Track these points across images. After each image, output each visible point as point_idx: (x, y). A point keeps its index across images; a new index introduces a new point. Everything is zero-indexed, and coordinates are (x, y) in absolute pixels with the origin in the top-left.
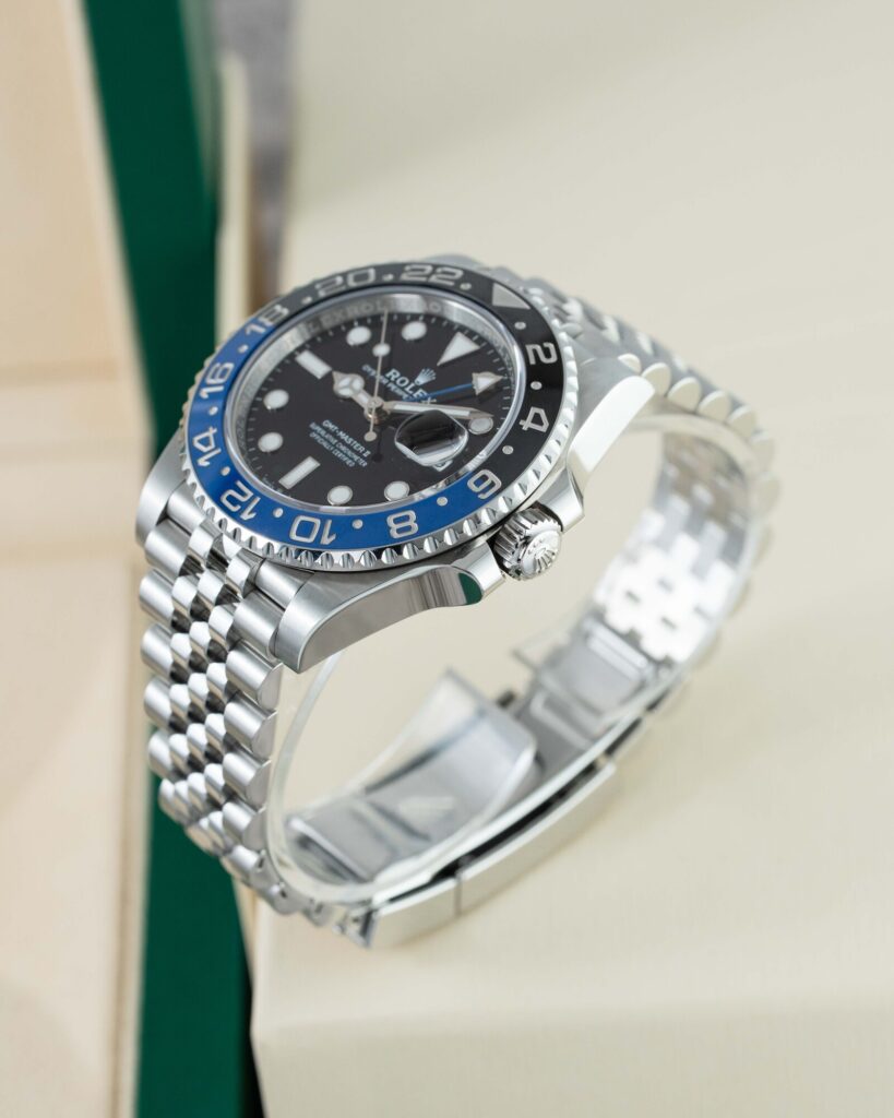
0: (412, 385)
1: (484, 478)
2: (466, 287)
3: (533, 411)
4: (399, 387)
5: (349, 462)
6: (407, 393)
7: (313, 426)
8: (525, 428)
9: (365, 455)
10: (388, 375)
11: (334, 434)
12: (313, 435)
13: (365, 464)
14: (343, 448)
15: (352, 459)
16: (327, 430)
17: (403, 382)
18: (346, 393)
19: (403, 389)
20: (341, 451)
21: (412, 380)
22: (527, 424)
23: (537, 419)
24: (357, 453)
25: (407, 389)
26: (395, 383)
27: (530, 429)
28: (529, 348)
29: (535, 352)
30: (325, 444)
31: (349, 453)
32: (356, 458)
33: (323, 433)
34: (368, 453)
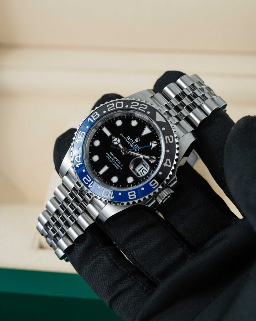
0: (134, 142)
1: (154, 182)
2: (148, 113)
3: (167, 160)
4: (130, 143)
5: (117, 167)
6: (132, 145)
7: (107, 153)
8: (165, 166)
9: (121, 166)
10: (127, 138)
11: (113, 157)
12: (107, 157)
13: (121, 169)
14: (116, 163)
15: (118, 167)
16: (111, 155)
17: (131, 141)
18: (116, 143)
19: (131, 143)
20: (115, 164)
21: (134, 141)
22: (165, 165)
23: (168, 163)
24: (119, 165)
25: (132, 144)
26: (129, 141)
27: (166, 166)
28: (166, 137)
29: (167, 138)
30: (110, 160)
31: (117, 164)
32: (119, 166)
33: (110, 156)
34: (122, 165)
